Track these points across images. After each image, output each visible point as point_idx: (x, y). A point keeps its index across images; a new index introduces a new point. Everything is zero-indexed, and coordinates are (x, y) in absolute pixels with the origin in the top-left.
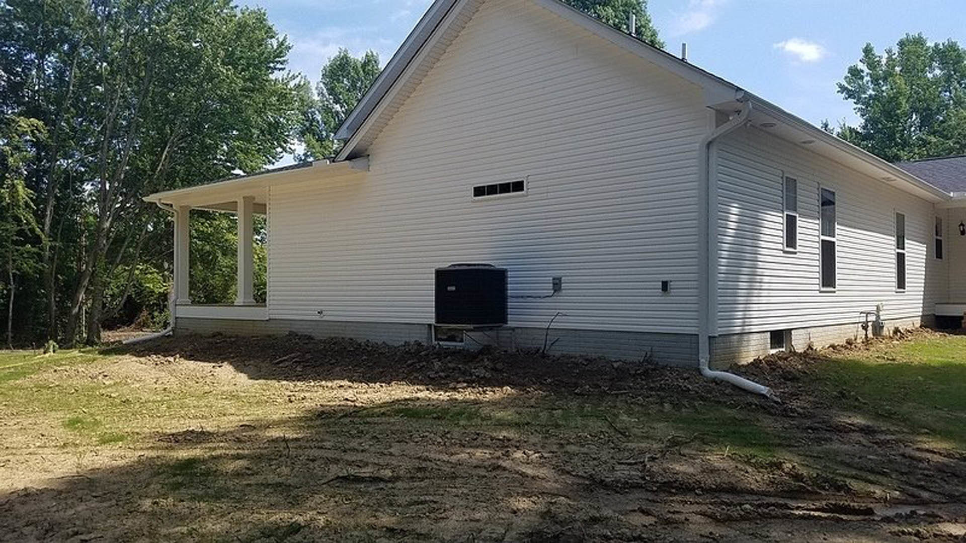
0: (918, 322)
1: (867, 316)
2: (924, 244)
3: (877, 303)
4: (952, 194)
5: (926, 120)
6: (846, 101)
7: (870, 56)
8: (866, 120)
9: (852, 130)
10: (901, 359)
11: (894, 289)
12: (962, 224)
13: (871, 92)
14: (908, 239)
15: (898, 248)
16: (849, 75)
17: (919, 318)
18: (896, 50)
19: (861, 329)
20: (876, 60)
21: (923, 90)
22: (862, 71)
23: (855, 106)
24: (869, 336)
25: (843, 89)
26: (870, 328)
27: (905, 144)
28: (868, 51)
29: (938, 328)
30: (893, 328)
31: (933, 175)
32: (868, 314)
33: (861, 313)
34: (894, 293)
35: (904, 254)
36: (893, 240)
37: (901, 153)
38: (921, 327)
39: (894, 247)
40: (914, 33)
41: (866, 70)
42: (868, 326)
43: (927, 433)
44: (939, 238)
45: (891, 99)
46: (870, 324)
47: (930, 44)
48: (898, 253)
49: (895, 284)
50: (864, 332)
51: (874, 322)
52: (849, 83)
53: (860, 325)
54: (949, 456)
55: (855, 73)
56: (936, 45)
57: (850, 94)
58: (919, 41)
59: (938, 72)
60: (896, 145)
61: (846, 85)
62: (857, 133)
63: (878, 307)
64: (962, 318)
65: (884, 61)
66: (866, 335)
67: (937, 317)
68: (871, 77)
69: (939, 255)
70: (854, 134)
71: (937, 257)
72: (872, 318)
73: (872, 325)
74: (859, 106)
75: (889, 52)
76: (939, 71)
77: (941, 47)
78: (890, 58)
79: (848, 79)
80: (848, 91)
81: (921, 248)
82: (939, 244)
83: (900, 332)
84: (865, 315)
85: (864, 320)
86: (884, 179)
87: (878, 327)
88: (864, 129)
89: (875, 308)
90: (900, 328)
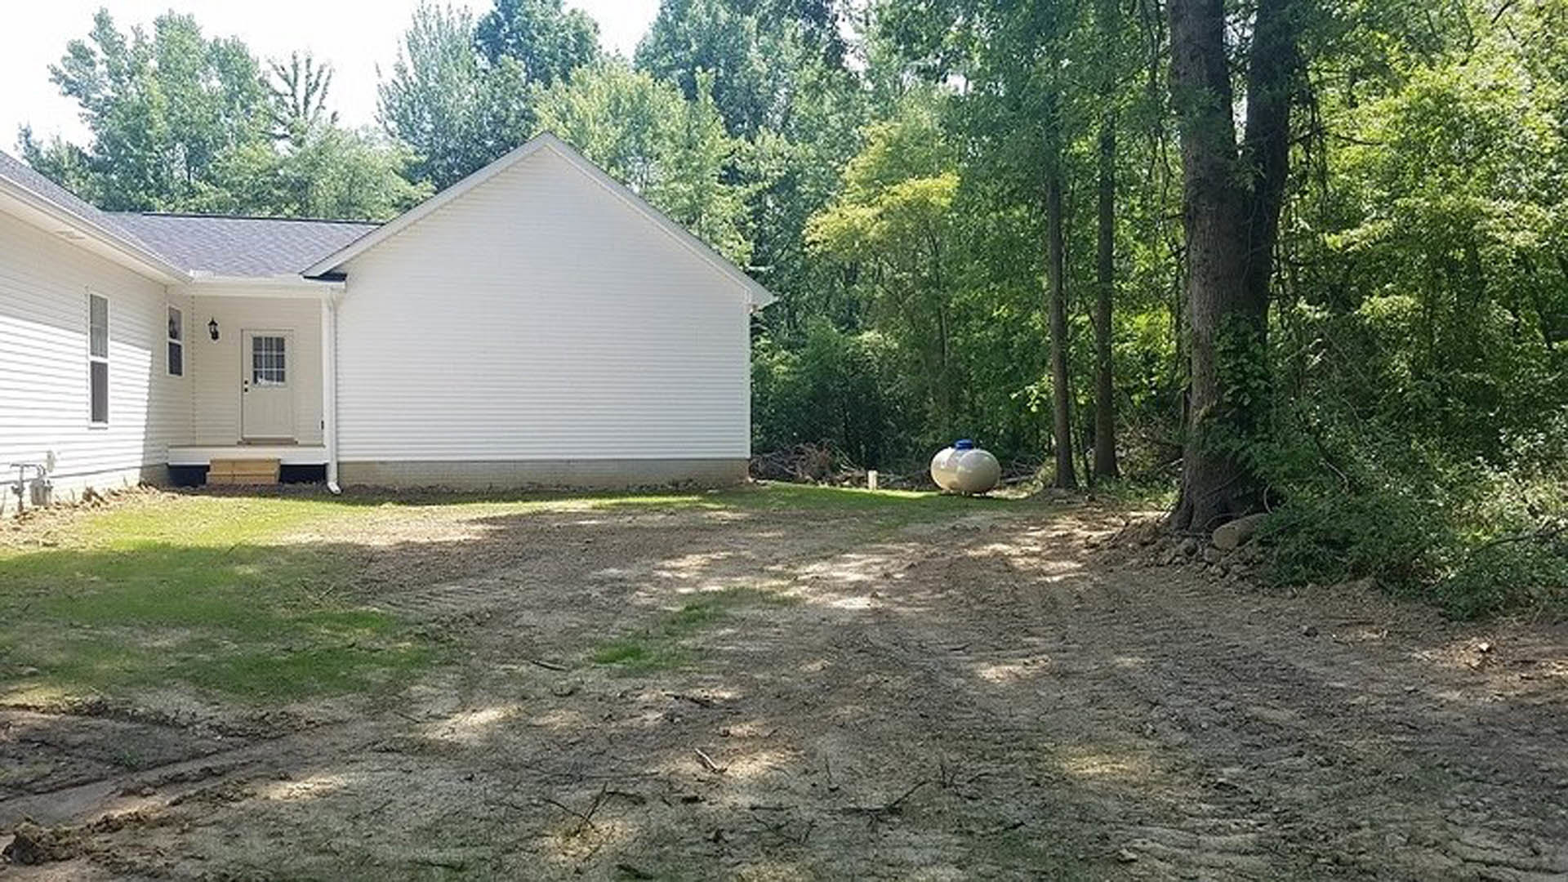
0: (134, 477)
1: (22, 471)
2: (147, 349)
3: (47, 448)
4: (191, 273)
5: (194, 159)
6: (63, 97)
7: (107, 30)
8: (100, 136)
9: (72, 150)
10: (66, 543)
11: (85, 422)
12: (213, 323)
13: (108, 92)
14: (112, 339)
15: (92, 354)
16: (71, 55)
17: (138, 471)
18: (150, 32)
19: (10, 492)
20: (116, 39)
21: (191, 106)
22: (93, 53)
23: (82, 110)
24: (25, 505)
25: (58, 77)
26: (27, 492)
27: (161, 190)
28: (102, 21)
29: (171, 485)
30: (83, 490)
31: (171, 239)
32: (23, 466)
33: (13, 465)
34: (86, 430)
35: (105, 365)
36: (83, 341)
37: (157, 202)
38: (139, 485)
39: (84, 352)
40: (181, 11)
41: (100, 55)
42: (23, 489)
43: (32, 674)
44: (175, 341)
45: (140, 111)
46: (27, 485)
47: (207, 35)
48: (93, 363)
49: (89, 415)
50: (16, 498)
51: (34, 480)
52: (70, 69)
53: (9, 486)
54: (51, 709)
55: (80, 53)
56: (216, 40)
57: (72, 89)
58: (187, 27)
59: (215, 83)
60: (148, 187)
61: (65, 71)
62: (82, 155)
63: (50, 454)
64: (207, 468)
65: (129, 45)
66: (21, 503)
67: (170, 467)
68: (108, 66)
69: (175, 367)
70: (76, 157)
71: (171, 372)
72: (31, 474)
73: (31, 487)
74: (88, 111)
75: (137, 31)
76: (219, 83)
77: (222, 45)
78: (139, 42)
79: (67, 63)
80: (68, 82)
81: (143, 357)
82: (175, 352)
83: (96, 495)
84: (18, 468)
85: (16, 477)
86: (62, 233)
87: (41, 492)
88: (97, 151)
89: (45, 456)
90: (97, 489)
